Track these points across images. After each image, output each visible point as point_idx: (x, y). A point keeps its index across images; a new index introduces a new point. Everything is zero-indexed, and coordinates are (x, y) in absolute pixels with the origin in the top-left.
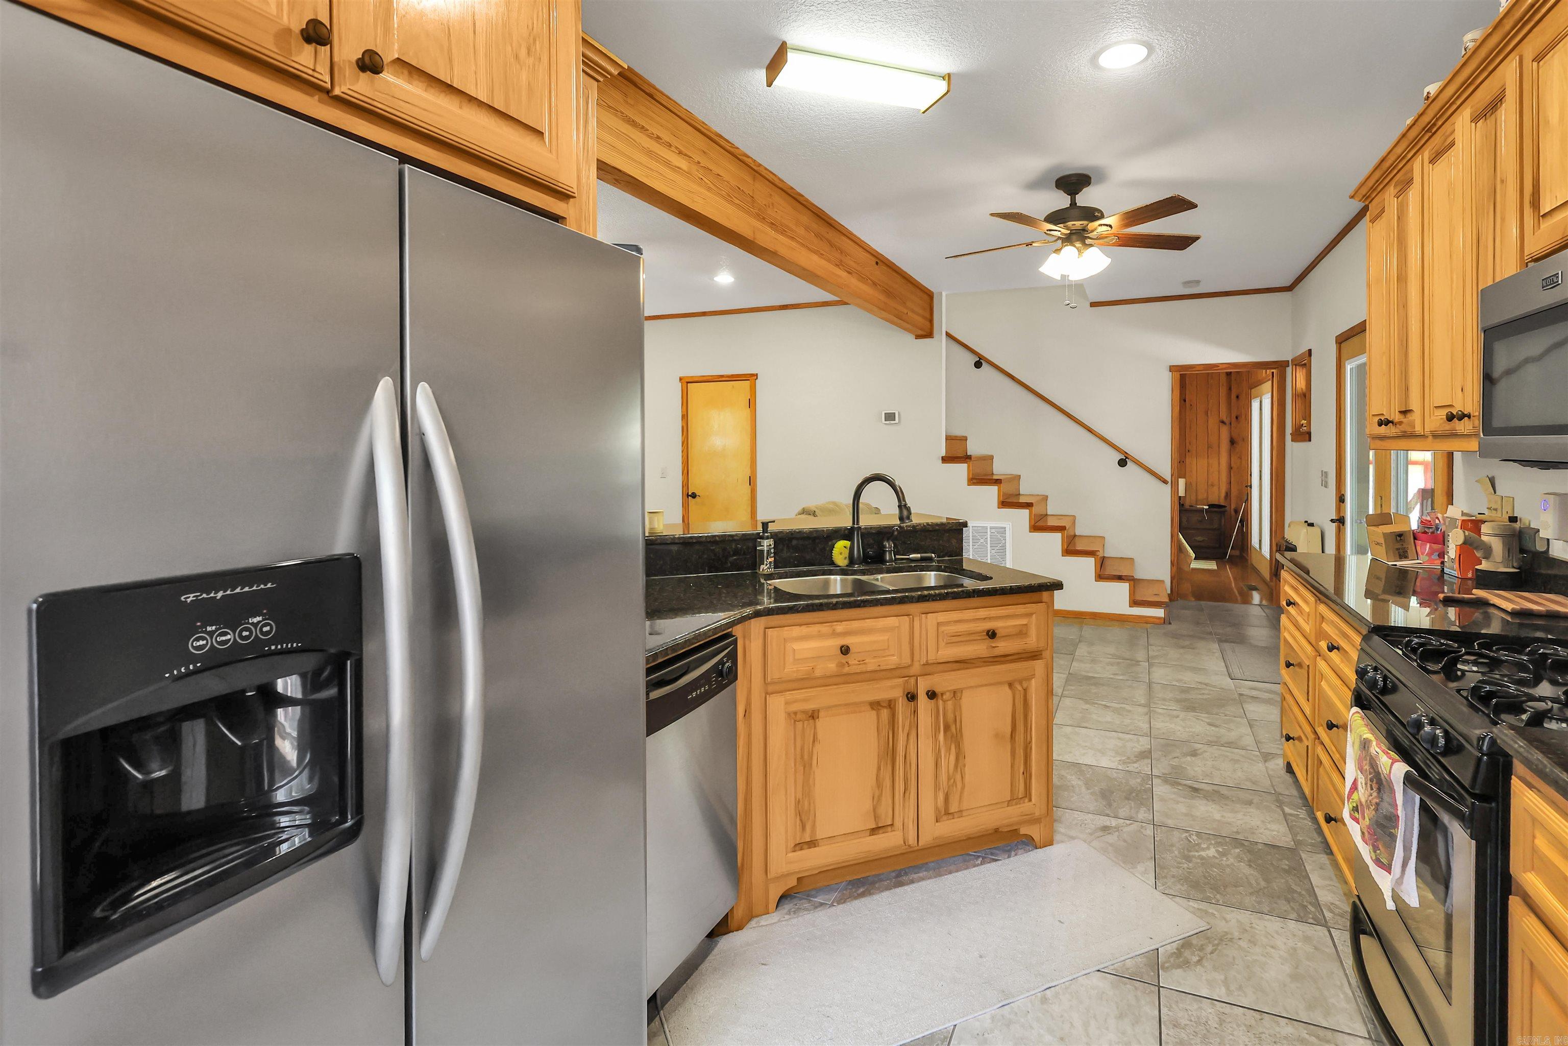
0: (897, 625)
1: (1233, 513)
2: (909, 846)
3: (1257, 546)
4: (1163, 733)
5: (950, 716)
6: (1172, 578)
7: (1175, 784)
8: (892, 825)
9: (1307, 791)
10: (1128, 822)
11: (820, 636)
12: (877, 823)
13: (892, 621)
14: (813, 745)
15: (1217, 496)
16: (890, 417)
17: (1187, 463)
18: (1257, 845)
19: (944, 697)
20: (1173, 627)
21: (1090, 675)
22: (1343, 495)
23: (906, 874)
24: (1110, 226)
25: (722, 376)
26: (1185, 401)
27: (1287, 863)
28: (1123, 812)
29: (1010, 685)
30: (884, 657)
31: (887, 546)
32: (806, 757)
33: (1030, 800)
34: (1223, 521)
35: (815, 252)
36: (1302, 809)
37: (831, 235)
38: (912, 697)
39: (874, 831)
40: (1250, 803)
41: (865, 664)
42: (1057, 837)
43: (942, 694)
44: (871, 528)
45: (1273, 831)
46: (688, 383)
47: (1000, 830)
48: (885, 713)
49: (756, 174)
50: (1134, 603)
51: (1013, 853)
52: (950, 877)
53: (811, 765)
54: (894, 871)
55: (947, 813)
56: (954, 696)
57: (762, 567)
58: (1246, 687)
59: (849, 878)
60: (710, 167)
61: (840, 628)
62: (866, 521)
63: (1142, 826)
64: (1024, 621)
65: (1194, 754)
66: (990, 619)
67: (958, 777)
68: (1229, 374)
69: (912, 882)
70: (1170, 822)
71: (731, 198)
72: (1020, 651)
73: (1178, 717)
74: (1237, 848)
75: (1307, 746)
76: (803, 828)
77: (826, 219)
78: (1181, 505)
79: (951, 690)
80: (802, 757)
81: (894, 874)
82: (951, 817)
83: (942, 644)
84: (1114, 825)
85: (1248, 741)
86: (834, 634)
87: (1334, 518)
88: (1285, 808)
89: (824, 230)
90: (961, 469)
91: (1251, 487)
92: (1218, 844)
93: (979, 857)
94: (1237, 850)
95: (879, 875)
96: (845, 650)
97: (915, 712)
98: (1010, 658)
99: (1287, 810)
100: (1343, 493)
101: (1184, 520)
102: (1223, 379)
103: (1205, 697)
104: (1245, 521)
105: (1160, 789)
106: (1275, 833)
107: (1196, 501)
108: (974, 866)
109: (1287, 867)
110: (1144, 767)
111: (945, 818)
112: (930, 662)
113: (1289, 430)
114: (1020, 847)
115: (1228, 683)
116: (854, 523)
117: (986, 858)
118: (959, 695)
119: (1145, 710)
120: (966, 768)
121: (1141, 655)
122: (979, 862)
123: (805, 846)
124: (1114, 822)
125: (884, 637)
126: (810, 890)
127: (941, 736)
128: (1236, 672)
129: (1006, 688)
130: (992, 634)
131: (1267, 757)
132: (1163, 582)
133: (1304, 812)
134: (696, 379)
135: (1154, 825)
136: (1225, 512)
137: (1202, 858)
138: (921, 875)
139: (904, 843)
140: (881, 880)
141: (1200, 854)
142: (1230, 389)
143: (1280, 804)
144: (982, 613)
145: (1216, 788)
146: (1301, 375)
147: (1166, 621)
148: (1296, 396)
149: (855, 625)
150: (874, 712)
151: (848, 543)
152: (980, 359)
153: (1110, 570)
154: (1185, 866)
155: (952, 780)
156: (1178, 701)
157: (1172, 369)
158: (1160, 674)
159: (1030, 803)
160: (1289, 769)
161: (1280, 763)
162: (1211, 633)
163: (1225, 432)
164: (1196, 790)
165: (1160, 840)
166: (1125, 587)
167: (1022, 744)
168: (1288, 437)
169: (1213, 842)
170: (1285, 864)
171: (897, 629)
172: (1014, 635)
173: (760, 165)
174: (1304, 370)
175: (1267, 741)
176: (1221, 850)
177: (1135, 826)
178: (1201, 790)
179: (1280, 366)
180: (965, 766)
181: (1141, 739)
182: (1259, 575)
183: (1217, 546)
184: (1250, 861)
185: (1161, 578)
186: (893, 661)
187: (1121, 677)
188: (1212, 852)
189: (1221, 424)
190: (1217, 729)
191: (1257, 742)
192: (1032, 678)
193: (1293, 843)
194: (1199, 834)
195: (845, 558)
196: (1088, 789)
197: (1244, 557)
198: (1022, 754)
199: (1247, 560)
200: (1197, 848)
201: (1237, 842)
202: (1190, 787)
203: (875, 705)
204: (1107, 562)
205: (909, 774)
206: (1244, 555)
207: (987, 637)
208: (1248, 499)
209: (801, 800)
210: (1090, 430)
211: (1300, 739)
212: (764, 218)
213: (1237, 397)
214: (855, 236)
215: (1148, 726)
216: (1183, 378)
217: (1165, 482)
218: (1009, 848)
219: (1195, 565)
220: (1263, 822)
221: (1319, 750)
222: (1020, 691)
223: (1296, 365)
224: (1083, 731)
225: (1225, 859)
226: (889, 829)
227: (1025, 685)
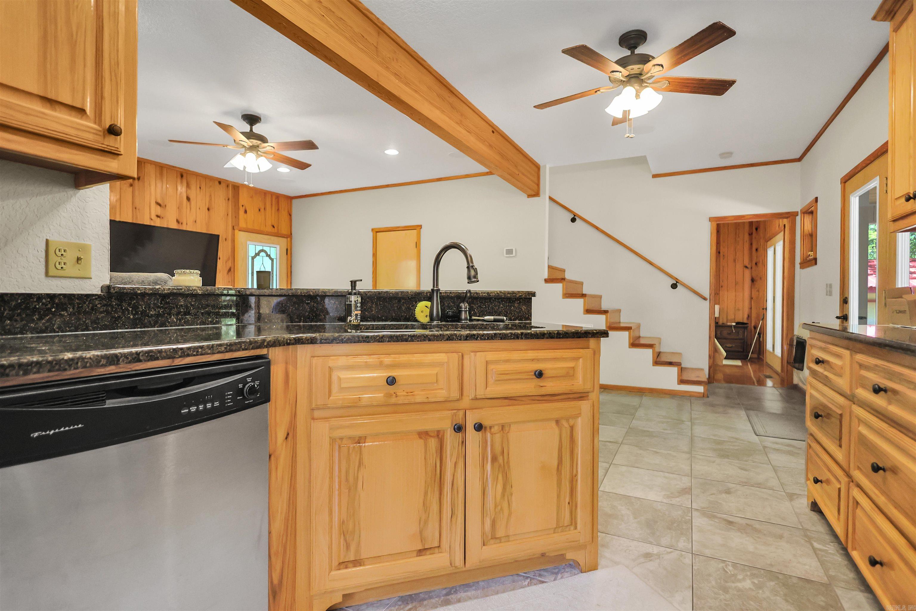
0: (446, 361)
1: (753, 328)
2: (456, 567)
3: (771, 350)
4: (702, 474)
5: (498, 449)
6: (710, 368)
7: (712, 517)
8: (439, 547)
9: (839, 530)
10: (669, 550)
11: (367, 367)
12: (423, 545)
13: (442, 357)
14: (358, 471)
15: (742, 317)
16: (509, 252)
17: (721, 295)
18: (790, 578)
19: (493, 430)
20: (710, 399)
21: (645, 429)
22: (846, 298)
23: (456, 592)
24: (662, 66)
25: (399, 227)
26: (719, 253)
27: (823, 599)
28: (665, 541)
29: (557, 422)
30: (433, 390)
31: (463, 307)
32: (351, 479)
33: (576, 528)
34: (746, 333)
35: (438, 108)
36: (830, 545)
37: (453, 99)
38: (459, 429)
39: (421, 552)
40: (781, 537)
41: (413, 395)
42: (602, 562)
43: (490, 428)
44: (450, 293)
45: (805, 565)
46: (377, 232)
47: (547, 554)
48: (433, 443)
49: (380, 31)
50: (682, 381)
51: (559, 576)
52: (496, 597)
53: (356, 488)
54: (446, 588)
55: (494, 538)
56: (502, 429)
57: (349, 318)
58: (769, 442)
59: (401, 594)
60: (333, 9)
61: (387, 360)
62: (444, 286)
63: (681, 554)
64: (571, 364)
65: (728, 492)
66: (538, 360)
67: (505, 505)
68: (751, 223)
69: (459, 601)
70: (708, 552)
71: (355, 41)
72: (567, 392)
73: (714, 462)
74: (773, 581)
75: (839, 490)
76: (348, 547)
77: (448, 85)
78: (717, 323)
79: (500, 424)
80: (347, 480)
81: (444, 592)
82: (498, 541)
83: (491, 381)
84: (655, 552)
85: (774, 483)
86: (381, 366)
87: (838, 315)
88: (813, 542)
89: (446, 94)
90: (558, 287)
91: (766, 309)
92: (753, 575)
93: (527, 578)
94: (772, 583)
95: (430, 592)
96: (391, 381)
97: (464, 442)
98: (556, 398)
99: (816, 545)
100: (846, 296)
101: (718, 333)
102: (747, 228)
103: (736, 448)
104: (762, 334)
105: (699, 521)
106: (807, 567)
107: (727, 320)
108: (522, 588)
109: (822, 604)
110: (685, 500)
111: (492, 541)
112: (478, 397)
113: (798, 260)
114: (567, 570)
115: (756, 439)
116: (434, 287)
117: (534, 579)
118: (507, 428)
119: (688, 456)
120: (514, 498)
121: (685, 416)
122: (526, 583)
123: (350, 565)
124: (655, 550)
125: (434, 371)
126: (361, 605)
127: (489, 467)
128: (761, 431)
129: (553, 424)
130: (539, 374)
131: (791, 497)
132: (702, 370)
133: (833, 547)
134: (382, 230)
135: (692, 553)
136: (747, 327)
137: (739, 590)
138: (469, 594)
139: (451, 564)
140: (431, 598)
141: (736, 585)
142: (751, 244)
143: (809, 540)
144: (531, 354)
145: (749, 522)
146: (808, 219)
147: (704, 396)
148: (803, 236)
149: (404, 358)
150: (421, 442)
151: (429, 304)
152: (575, 216)
153: (664, 359)
154: (722, 597)
155: (499, 508)
156: (715, 450)
157: (711, 219)
158: (700, 431)
159: (576, 531)
160: (815, 507)
161: (804, 504)
162: (739, 404)
163: (747, 273)
164: (731, 523)
165: (698, 569)
166: (674, 370)
167: (568, 477)
168: (797, 266)
169: (749, 573)
170: (821, 600)
171: (446, 364)
172: (561, 376)
173: (383, 24)
174: (811, 217)
175: (791, 483)
176: (756, 582)
177: (675, 554)
178: (735, 523)
179: (791, 216)
180: (511, 494)
181: (683, 478)
182: (772, 369)
183: (742, 350)
184: (785, 595)
185: (702, 367)
186: (441, 394)
187: (669, 432)
188: (747, 584)
189: (745, 268)
190: (747, 473)
191: (782, 484)
192: (578, 417)
193: (826, 578)
194: (734, 565)
195: (426, 316)
196: (635, 518)
197: (761, 358)
198: (568, 486)
199: (762, 360)
200: (733, 578)
201: (772, 575)
202: (726, 520)
203: (424, 435)
204: (661, 355)
205: (456, 499)
206: (761, 357)
207: (534, 377)
208: (764, 318)
209: (346, 521)
210: (651, 263)
211: (828, 482)
212: (387, 67)
213: (757, 250)
214: (473, 106)
215: (690, 468)
216: (718, 226)
217: (705, 299)
218: (557, 570)
219: (726, 362)
220: (795, 555)
221: (856, 493)
222: (566, 427)
223: (804, 213)
224: (636, 470)
225: (761, 592)
226: (436, 550)
227: (572, 422)
